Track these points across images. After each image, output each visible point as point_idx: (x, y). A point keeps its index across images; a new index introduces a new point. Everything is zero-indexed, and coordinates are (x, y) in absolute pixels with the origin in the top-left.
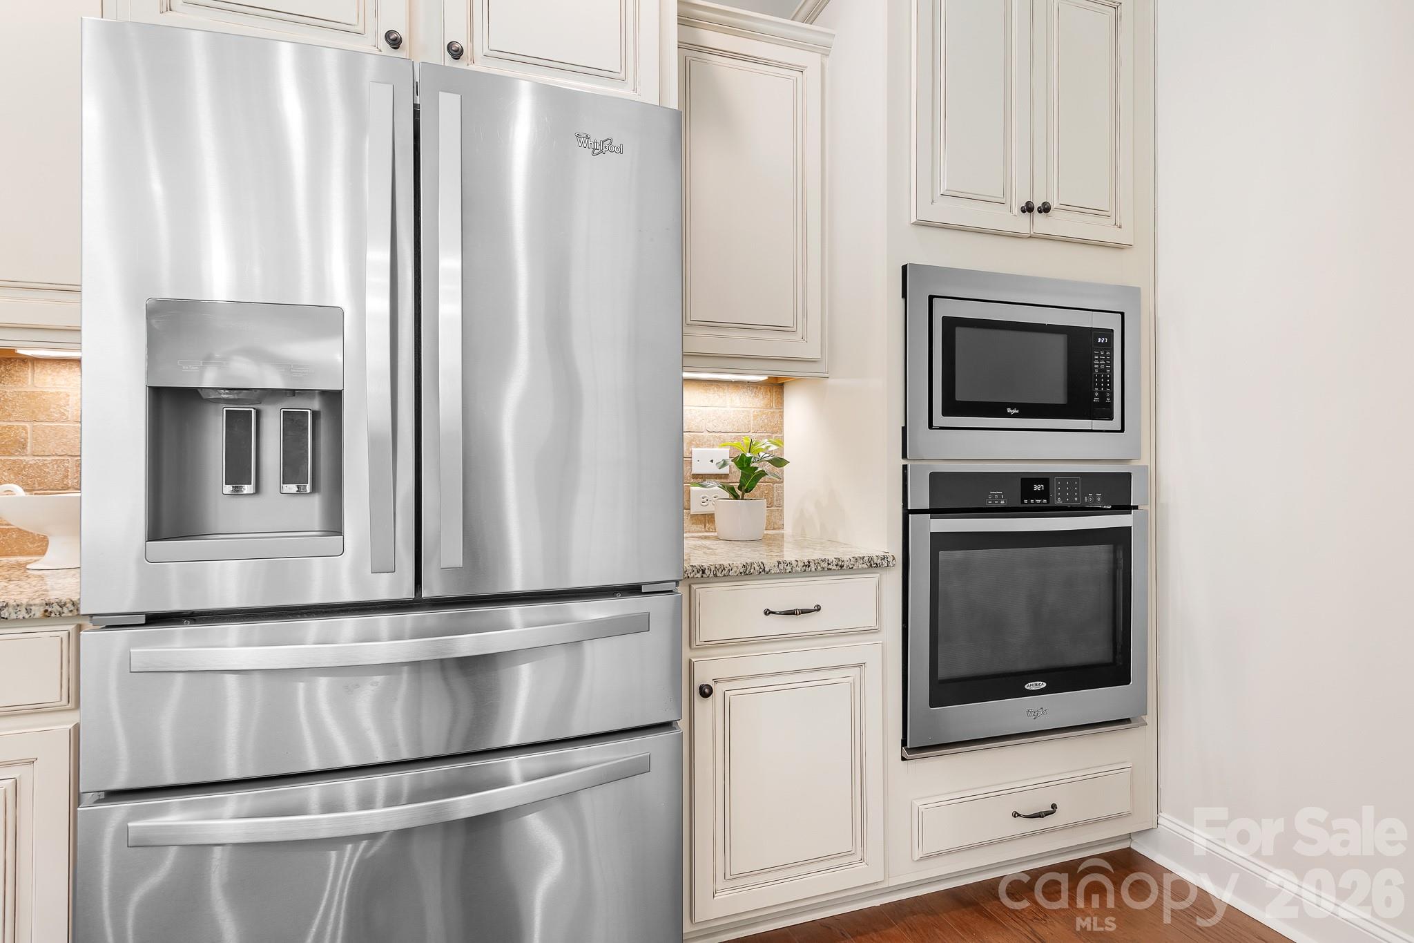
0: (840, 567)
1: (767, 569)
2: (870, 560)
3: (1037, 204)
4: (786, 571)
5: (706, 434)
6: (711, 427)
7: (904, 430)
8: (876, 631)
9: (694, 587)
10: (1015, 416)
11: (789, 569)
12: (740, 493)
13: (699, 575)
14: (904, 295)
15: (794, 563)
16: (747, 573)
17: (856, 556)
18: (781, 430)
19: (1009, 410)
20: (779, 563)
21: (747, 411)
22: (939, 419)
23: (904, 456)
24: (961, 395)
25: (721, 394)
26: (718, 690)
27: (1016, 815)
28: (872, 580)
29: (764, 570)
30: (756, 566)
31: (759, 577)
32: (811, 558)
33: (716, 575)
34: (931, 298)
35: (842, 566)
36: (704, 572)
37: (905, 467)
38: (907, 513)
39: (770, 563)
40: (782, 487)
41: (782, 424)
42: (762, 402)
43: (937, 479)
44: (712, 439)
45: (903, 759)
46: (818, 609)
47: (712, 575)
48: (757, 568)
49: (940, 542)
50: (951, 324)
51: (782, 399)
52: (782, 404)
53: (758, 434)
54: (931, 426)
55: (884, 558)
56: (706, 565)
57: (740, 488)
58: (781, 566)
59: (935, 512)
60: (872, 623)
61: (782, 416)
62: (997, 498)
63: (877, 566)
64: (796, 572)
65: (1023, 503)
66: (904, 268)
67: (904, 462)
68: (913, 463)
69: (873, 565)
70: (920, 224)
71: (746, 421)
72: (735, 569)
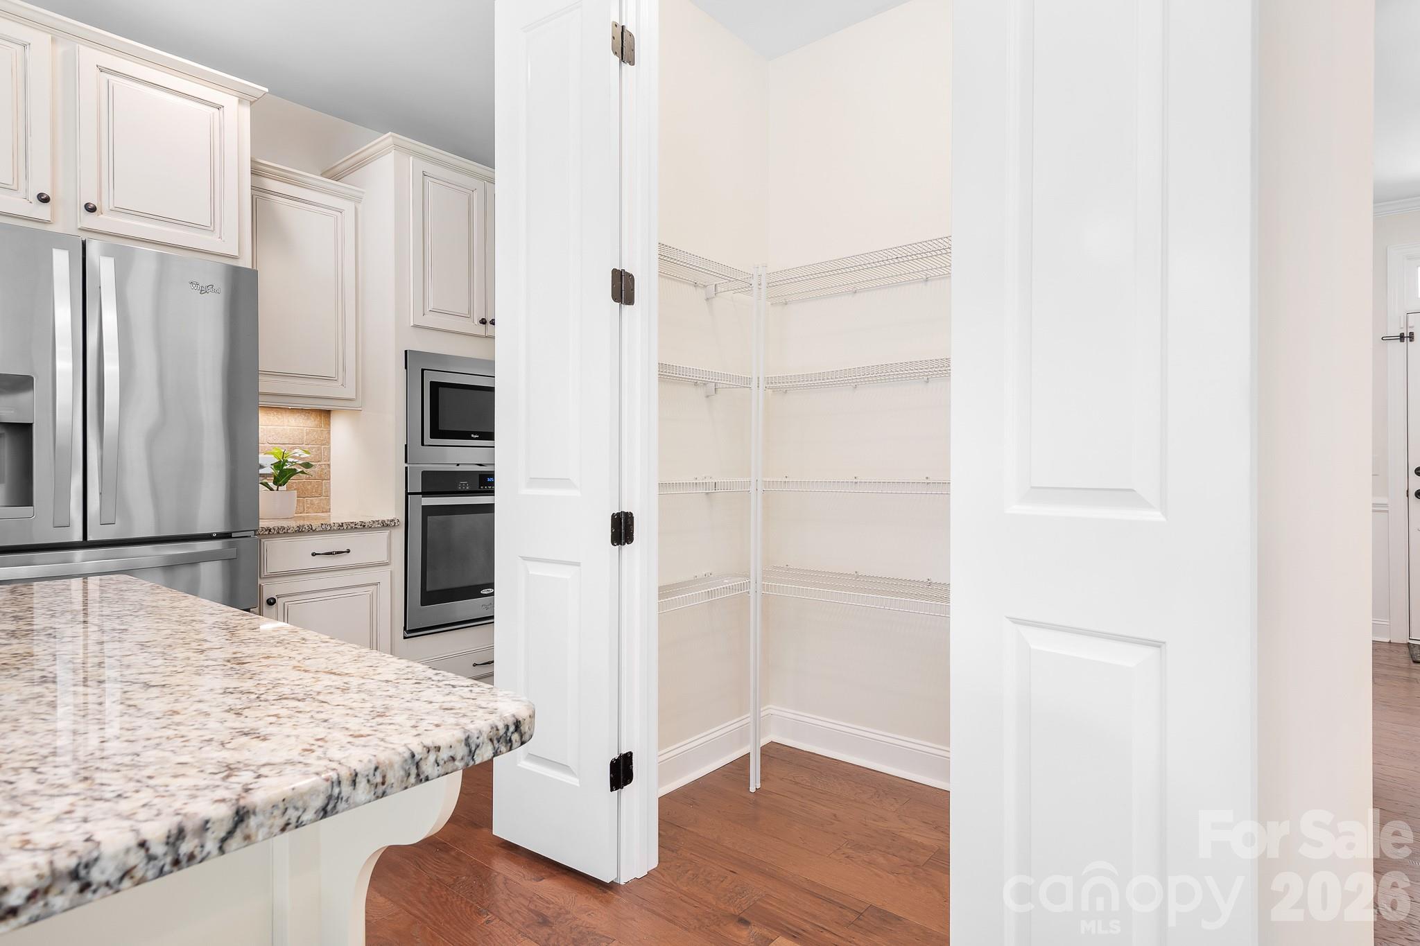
0: (363, 527)
1: (314, 529)
2: (383, 522)
3: (489, 320)
4: (327, 529)
5: (267, 445)
6: (271, 440)
7: (406, 446)
8: (387, 564)
9: (263, 540)
10: (476, 439)
11: (329, 528)
12: (275, 487)
13: (267, 533)
14: (406, 368)
15: (332, 525)
16: (300, 531)
17: (374, 520)
18: (329, 443)
19: (472, 436)
20: (322, 524)
21: (301, 429)
22: (428, 440)
23: (406, 462)
24: (442, 427)
25: (280, 417)
26: (280, 602)
27: (475, 665)
28: (384, 534)
29: (312, 529)
30: (306, 526)
31: (308, 534)
32: (343, 521)
33: (278, 533)
34: (423, 370)
35: (364, 526)
36: (270, 531)
37: (406, 468)
38: (407, 494)
39: (316, 524)
40: (330, 483)
41: (329, 438)
42: (314, 423)
43: (425, 475)
44: (272, 448)
45: (405, 638)
46: (348, 551)
47: (276, 532)
48: (307, 528)
49: (427, 511)
50: (435, 386)
51: (329, 421)
52: (329, 425)
53: (309, 446)
54: (423, 444)
55: (392, 521)
56: (271, 527)
57: (275, 483)
58: (323, 527)
59: (425, 494)
60: (384, 559)
61: (329, 433)
62: (464, 485)
63: (387, 525)
64: (334, 530)
65: (480, 488)
66: (406, 351)
67: (406, 465)
68: (411, 465)
69: (385, 525)
70: (415, 326)
71: (300, 436)
72: (292, 529)
